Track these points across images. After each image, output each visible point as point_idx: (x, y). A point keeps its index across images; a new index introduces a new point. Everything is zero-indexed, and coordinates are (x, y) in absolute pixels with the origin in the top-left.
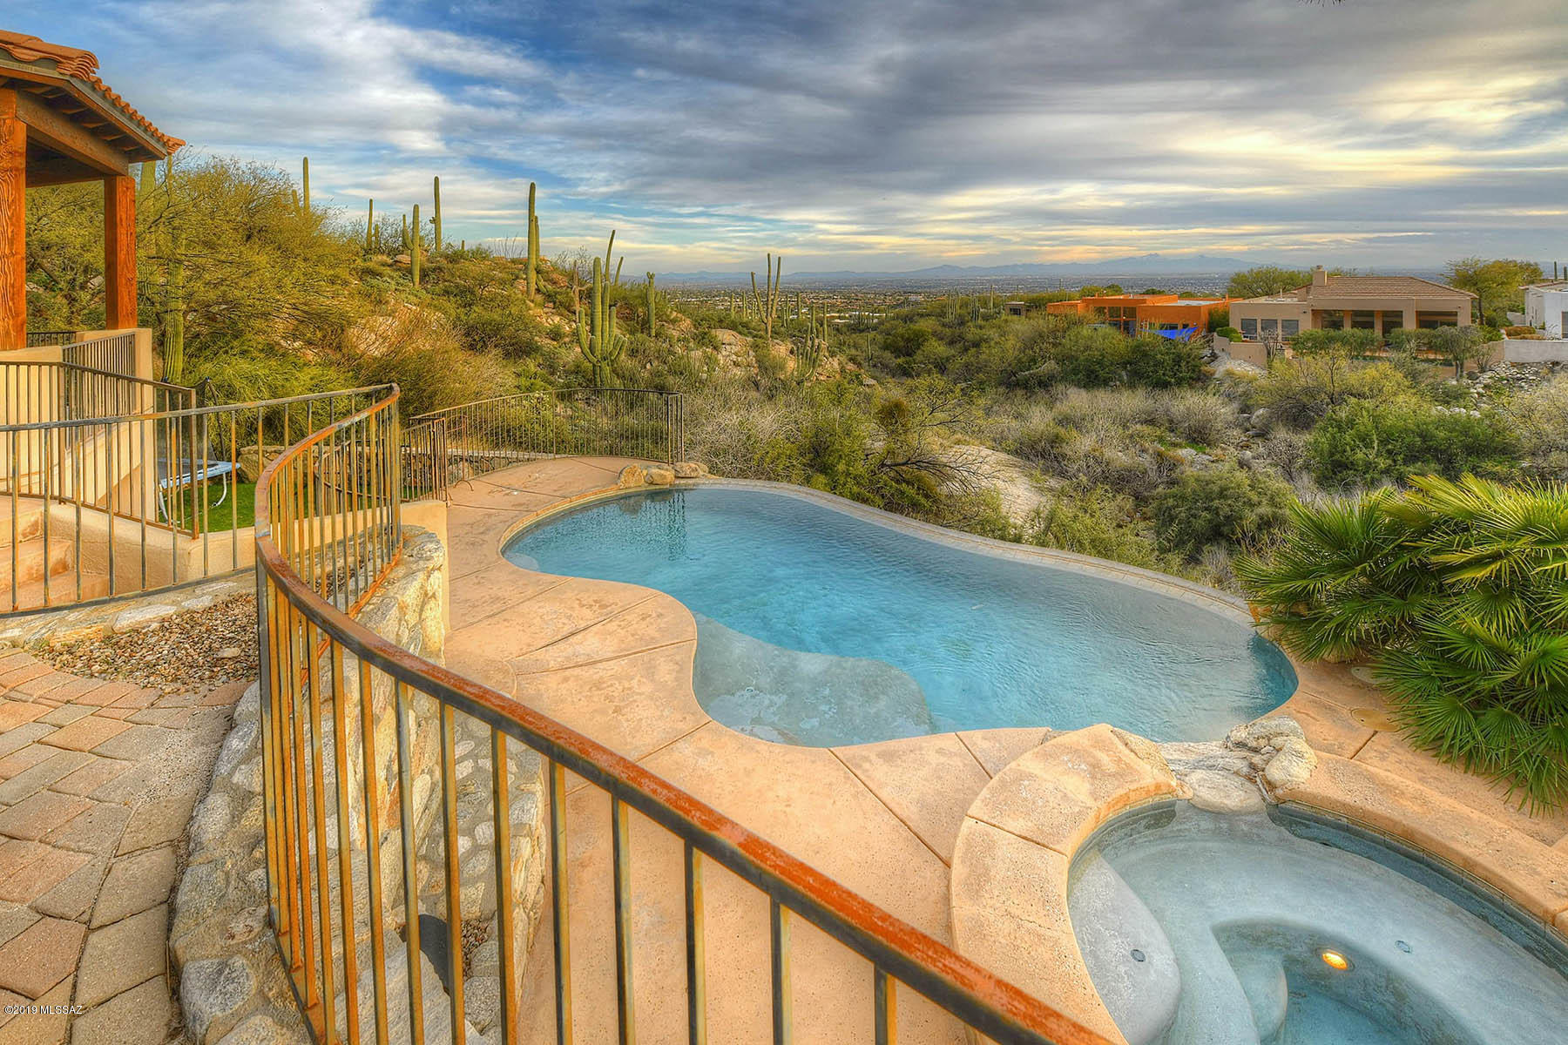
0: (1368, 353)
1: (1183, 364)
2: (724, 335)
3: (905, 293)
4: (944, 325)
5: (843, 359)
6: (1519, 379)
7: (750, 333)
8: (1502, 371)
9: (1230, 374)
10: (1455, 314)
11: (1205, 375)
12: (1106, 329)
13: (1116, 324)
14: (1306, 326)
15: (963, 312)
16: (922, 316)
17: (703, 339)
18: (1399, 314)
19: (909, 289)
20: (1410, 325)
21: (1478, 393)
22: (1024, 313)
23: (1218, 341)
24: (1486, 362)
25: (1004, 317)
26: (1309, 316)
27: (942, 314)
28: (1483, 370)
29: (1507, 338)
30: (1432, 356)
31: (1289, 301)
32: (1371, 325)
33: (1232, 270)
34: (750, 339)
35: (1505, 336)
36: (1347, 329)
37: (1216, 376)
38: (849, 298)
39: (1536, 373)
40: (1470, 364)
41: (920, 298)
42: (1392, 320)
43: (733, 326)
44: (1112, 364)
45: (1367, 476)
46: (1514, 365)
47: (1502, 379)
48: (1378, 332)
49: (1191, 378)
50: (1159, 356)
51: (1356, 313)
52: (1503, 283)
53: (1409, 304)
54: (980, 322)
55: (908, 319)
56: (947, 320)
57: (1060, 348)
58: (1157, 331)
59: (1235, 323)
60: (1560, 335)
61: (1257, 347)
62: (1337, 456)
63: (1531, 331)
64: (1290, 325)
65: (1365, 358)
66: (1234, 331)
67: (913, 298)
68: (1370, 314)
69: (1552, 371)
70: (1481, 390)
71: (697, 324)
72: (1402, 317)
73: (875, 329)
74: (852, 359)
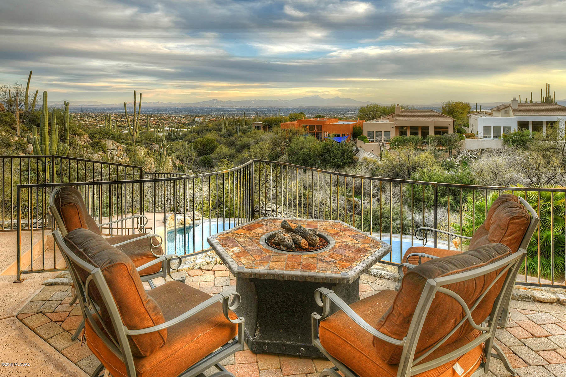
0: (418, 147)
1: (345, 155)
2: (109, 144)
3: (192, 116)
4: (221, 136)
5: (174, 157)
6: (471, 157)
7: (123, 142)
8: (466, 154)
9: (365, 159)
10: (447, 128)
11: (355, 161)
12: (310, 137)
13: (313, 134)
14: (394, 135)
15: (230, 128)
16: (207, 130)
17: (97, 146)
18: (428, 128)
19: (195, 114)
20: (432, 133)
21: (457, 165)
22: (262, 128)
23: (359, 143)
24: (460, 150)
25: (253, 131)
26: (394, 129)
27: (219, 130)
28: (458, 154)
29: (466, 139)
30: (441, 148)
31: (385, 122)
32: (417, 134)
33: (359, 106)
34: (123, 146)
35: (465, 138)
36: (409, 135)
37: (359, 161)
38: (160, 119)
39: (476, 154)
40: (454, 151)
41: (201, 119)
42: (425, 131)
43: (113, 137)
44: (314, 156)
45: (429, 204)
46: (469, 151)
47: (465, 158)
48: (420, 136)
49: (349, 162)
50: (335, 151)
51: (411, 128)
52: (461, 113)
53: (431, 123)
54: (240, 134)
55: (200, 132)
56: (222, 133)
57: (289, 148)
58: (332, 138)
59: (365, 134)
60: (483, 138)
61: (375, 146)
62: (417, 196)
63: (473, 135)
64: (387, 134)
65: (418, 149)
66: (365, 137)
67: (197, 119)
68: (416, 128)
69: (482, 153)
70: (458, 163)
71: (91, 137)
72: (429, 129)
73: (182, 139)
74: (178, 158)
